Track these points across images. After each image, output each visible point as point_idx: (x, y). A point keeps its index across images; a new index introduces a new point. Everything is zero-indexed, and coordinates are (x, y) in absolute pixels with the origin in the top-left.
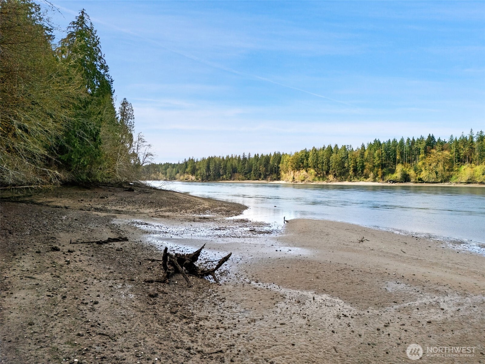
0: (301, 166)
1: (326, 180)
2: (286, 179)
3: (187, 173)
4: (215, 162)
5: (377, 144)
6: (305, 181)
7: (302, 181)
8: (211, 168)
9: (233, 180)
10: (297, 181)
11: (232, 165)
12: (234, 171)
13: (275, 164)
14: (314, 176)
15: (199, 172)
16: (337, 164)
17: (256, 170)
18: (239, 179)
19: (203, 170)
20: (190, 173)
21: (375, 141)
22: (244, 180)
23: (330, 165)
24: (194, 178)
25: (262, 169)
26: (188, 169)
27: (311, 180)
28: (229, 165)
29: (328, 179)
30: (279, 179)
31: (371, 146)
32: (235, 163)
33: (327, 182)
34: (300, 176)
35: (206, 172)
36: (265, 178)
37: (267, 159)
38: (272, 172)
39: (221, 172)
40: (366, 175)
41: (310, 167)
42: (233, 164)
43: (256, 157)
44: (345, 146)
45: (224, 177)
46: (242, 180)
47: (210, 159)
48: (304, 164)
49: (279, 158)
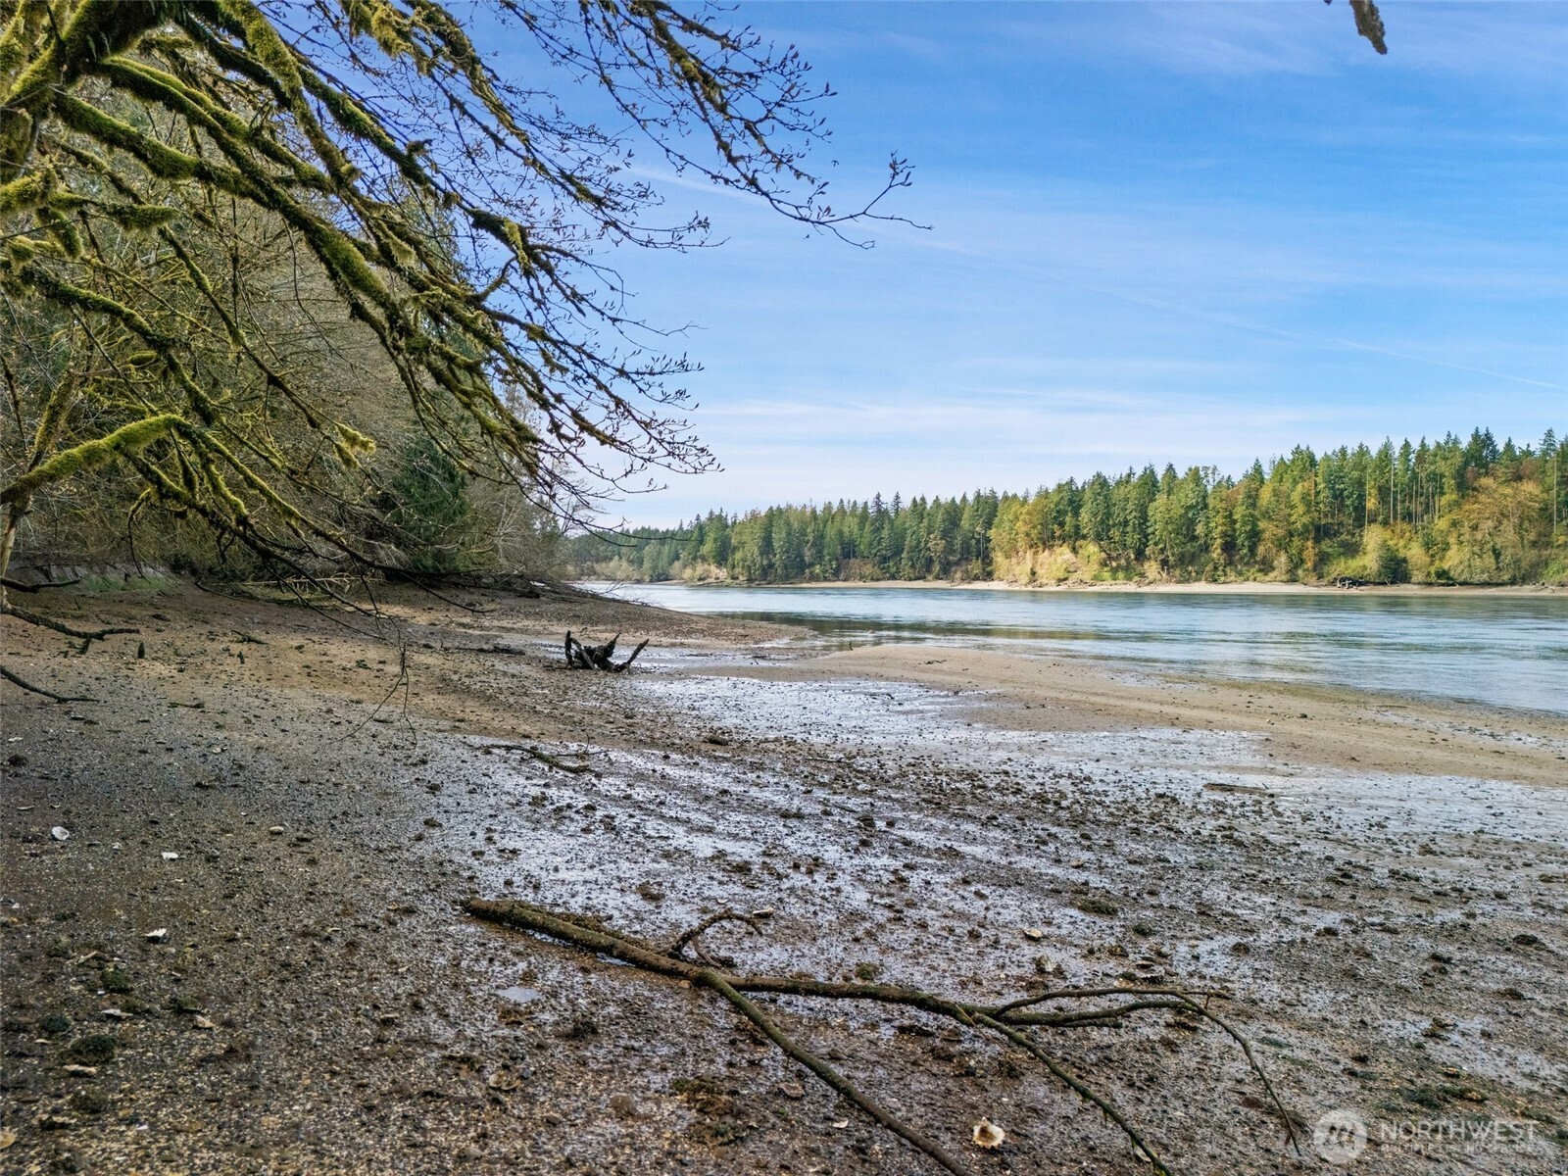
0: (1057, 534)
1: (1136, 578)
2: (1010, 576)
3: (704, 559)
4: (788, 524)
5: (1306, 461)
6: (1069, 582)
7: (1060, 581)
8: (776, 544)
9: (845, 580)
10: (1044, 581)
11: (840, 533)
12: (849, 551)
13: (978, 529)
14: (1096, 567)
15: (738, 555)
16: (1170, 528)
17: (916, 548)
18: (862, 578)
19: (752, 550)
20: (711, 560)
21: (1297, 451)
22: (878, 580)
23: (1150, 530)
24: (723, 574)
25: (937, 544)
26: (708, 548)
27: (1087, 577)
28: (831, 532)
29: (1142, 575)
30: (988, 576)
31: (1281, 468)
32: (850, 526)
33: (1138, 583)
34: (1054, 568)
35: (761, 554)
36: (946, 572)
37: (953, 513)
38: (966, 555)
39: (808, 554)
40: (1264, 562)
41: (1084, 537)
42: (846, 530)
43: (918, 507)
44: (1197, 469)
45: (817, 569)
46: (872, 579)
47: (774, 515)
48: (1067, 528)
49: (989, 508)
